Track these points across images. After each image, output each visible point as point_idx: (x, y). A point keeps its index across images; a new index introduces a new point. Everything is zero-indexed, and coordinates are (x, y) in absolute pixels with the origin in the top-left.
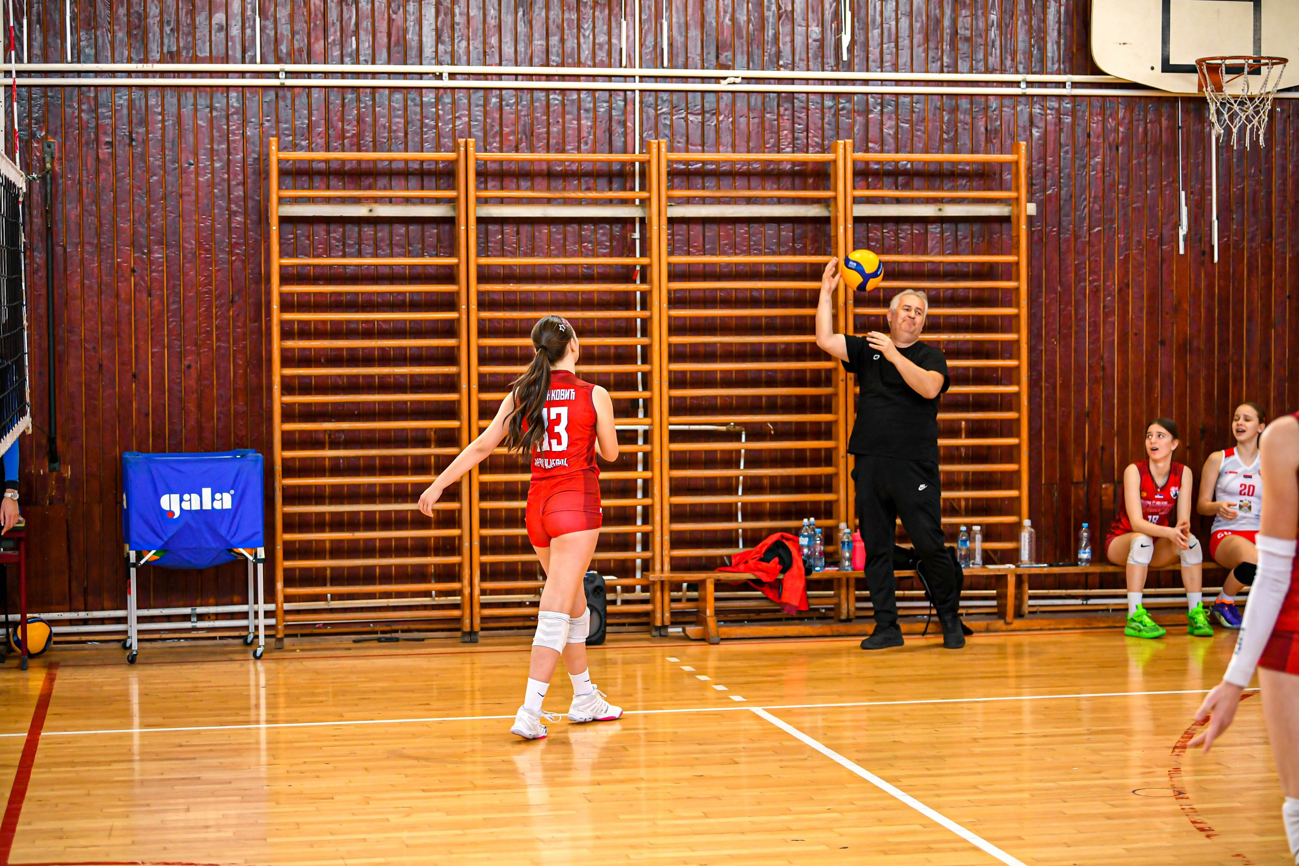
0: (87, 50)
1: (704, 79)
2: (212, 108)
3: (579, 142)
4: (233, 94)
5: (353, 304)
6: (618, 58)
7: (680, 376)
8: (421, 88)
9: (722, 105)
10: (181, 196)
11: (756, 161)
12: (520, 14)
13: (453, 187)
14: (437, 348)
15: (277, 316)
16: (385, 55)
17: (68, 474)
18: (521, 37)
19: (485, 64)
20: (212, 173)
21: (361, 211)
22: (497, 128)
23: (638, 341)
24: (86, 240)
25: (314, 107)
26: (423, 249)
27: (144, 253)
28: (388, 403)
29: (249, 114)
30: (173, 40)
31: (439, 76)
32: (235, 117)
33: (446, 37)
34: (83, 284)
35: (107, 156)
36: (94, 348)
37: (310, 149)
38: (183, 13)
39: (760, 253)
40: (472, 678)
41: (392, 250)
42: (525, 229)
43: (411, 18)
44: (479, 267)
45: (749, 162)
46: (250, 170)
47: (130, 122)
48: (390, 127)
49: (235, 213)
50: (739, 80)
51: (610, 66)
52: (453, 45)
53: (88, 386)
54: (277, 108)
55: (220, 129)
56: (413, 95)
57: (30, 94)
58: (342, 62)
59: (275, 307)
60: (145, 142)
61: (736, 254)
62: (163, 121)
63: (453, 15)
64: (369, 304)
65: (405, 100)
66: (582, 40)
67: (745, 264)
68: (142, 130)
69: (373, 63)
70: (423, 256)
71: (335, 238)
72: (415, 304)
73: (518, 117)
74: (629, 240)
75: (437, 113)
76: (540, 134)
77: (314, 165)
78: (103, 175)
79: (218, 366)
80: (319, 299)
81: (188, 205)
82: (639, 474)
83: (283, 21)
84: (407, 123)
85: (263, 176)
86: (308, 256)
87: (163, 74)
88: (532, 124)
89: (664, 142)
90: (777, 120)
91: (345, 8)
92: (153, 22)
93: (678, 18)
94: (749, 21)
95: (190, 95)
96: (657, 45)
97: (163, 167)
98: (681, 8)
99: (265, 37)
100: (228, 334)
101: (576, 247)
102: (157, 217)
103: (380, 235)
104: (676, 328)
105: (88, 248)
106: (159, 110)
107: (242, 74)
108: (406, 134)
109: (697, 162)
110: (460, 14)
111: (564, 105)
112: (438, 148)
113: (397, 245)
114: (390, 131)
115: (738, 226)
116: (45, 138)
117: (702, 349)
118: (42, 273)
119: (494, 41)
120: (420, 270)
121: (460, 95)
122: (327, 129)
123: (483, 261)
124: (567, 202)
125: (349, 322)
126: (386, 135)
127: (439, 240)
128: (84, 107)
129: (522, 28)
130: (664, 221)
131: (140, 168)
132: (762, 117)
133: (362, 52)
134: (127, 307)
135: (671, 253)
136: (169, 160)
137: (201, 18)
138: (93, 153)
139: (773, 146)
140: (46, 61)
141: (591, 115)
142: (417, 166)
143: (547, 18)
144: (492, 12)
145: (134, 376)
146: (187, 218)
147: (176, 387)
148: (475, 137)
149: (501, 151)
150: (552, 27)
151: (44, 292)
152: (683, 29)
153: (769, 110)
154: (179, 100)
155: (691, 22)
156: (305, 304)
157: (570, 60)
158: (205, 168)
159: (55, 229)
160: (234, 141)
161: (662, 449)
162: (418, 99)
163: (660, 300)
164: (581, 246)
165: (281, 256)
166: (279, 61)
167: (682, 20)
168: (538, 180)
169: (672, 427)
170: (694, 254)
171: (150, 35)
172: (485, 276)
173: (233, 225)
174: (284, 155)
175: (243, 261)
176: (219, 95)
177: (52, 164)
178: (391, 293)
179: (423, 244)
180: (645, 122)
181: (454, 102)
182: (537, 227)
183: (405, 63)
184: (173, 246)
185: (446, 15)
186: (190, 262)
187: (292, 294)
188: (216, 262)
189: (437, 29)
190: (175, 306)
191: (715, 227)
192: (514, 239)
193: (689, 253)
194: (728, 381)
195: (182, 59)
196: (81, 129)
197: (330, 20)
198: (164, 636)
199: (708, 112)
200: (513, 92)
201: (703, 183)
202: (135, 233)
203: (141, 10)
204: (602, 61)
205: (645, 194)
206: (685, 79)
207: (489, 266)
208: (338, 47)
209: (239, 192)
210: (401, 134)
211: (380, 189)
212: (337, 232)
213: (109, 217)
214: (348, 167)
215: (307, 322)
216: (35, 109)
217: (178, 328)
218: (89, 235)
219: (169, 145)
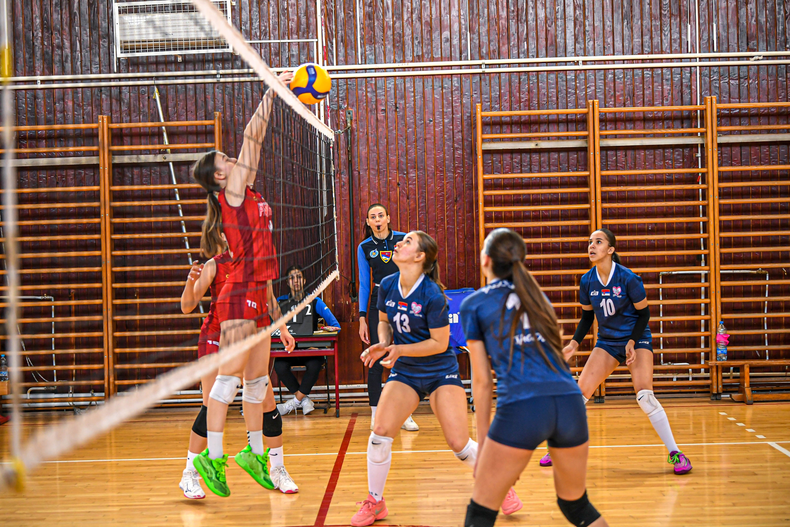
0: (370, 57)
1: (739, 58)
2: (443, 88)
3: (663, 99)
4: (455, 79)
5: (527, 201)
6: (686, 47)
7: (727, 240)
8: (566, 70)
9: (751, 73)
10: (425, 140)
11: (773, 107)
12: (625, 23)
13: (585, 129)
14: (578, 226)
15: (482, 209)
16: (544, 52)
18: (626, 38)
19: (604, 55)
20: (443, 126)
21: (531, 145)
22: (612, 93)
23: (701, 219)
24: (371, 167)
25: (502, 84)
26: (568, 167)
27: (404, 174)
28: (549, 259)
29: (464, 90)
30: (419, 48)
31: (577, 63)
32: (456, 92)
33: (580, 40)
34: (369, 193)
35: (382, 118)
37: (500, 109)
38: (425, 33)
39: (777, 164)
40: (601, 424)
41: (550, 167)
42: (630, 153)
43: (560, 29)
44: (602, 176)
45: (768, 108)
46: (465, 124)
47: (395, 98)
48: (548, 94)
49: (457, 149)
50: (761, 58)
51: (681, 52)
52: (585, 44)
54: (481, 86)
55: (447, 100)
56: (561, 75)
57: (338, 83)
58: (519, 57)
59: (481, 203)
60: (404, 109)
61: (761, 165)
62: (414, 96)
63: (585, 26)
64: (536, 201)
65: (557, 78)
66: (663, 37)
67: (767, 171)
68: (402, 102)
69: (537, 57)
70: (568, 171)
71: (516, 162)
72: (564, 200)
73: (625, 86)
74: (694, 158)
75: (576, 85)
76: (638, 95)
77: (503, 119)
78: (380, 129)
79: (448, 239)
80: (507, 198)
81: (430, 146)
82: (702, 300)
83: (484, 34)
84: (558, 92)
85: (473, 126)
86: (500, 173)
87: (414, 68)
88: (634, 89)
89: (714, 97)
90: (786, 81)
91: (520, 25)
92: (408, 39)
93: (723, 21)
94: (767, 21)
95: (430, 80)
96: (710, 38)
97: (415, 123)
98: (724, 15)
99: (473, 44)
100: (454, 220)
101: (662, 163)
102: (412, 152)
103: (542, 159)
104: (724, 211)
105: (372, 172)
106: (412, 90)
107: (460, 67)
108: (557, 98)
109: (736, 109)
110: (589, 25)
111: (653, 77)
112: (576, 107)
113: (553, 165)
114: (548, 97)
115: (762, 147)
116: (347, 108)
117: (741, 223)
118: (346, 187)
119: (609, 40)
120: (566, 179)
121: (589, 73)
122: (510, 97)
123: (605, 173)
124: (655, 136)
125: (525, 211)
126: (545, 99)
127: (578, 161)
128: (369, 90)
129: (626, 32)
130: (715, 146)
131: (401, 124)
132: (777, 80)
133: (530, 50)
134: (395, 206)
135: (720, 165)
136: (418, 119)
137: (436, 35)
138: (375, 116)
139: (784, 97)
140: (346, 63)
141: (670, 82)
142: (564, 117)
143: (642, 25)
144: (608, 23)
146: (429, 153)
148: (599, 98)
149: (615, 106)
150: (645, 30)
151: (347, 198)
152: (726, 28)
153: (780, 75)
154: (423, 84)
155: (730, 23)
156: (499, 202)
157: (656, 50)
158: (439, 122)
159: (353, 161)
160: (456, 106)
161: (716, 285)
162: (564, 77)
163: (714, 194)
164: (664, 163)
165: (484, 174)
166: (481, 58)
167: (725, 23)
168: (638, 123)
169: (721, 272)
170: (735, 165)
171: (406, 46)
172: (606, 182)
173: (456, 156)
174: (484, 114)
175: (462, 177)
176: (447, 79)
177: (351, 124)
178: (550, 194)
179: (568, 164)
180: (703, 86)
181: (586, 78)
182: (637, 152)
183: (556, 56)
184: (421, 169)
185: (580, 26)
186: (431, 178)
187: (491, 196)
188: (446, 178)
189: (575, 35)
190: (422, 205)
191: (748, 148)
192: (623, 159)
193: (732, 165)
194: (757, 242)
195: (425, 59)
196: (367, 102)
197: (511, 33)
199: (742, 78)
200: (622, 71)
201: (740, 122)
202: (399, 162)
203: (401, 32)
204: (676, 49)
205: (703, 130)
206: (727, 59)
207: (608, 176)
208: (516, 48)
209: (459, 136)
210: (555, 99)
211: (542, 132)
212: (517, 158)
213: (384, 154)
214: (523, 119)
215: (500, 212)
216: (341, 92)
217: (425, 217)
218: (373, 164)
219: (418, 110)
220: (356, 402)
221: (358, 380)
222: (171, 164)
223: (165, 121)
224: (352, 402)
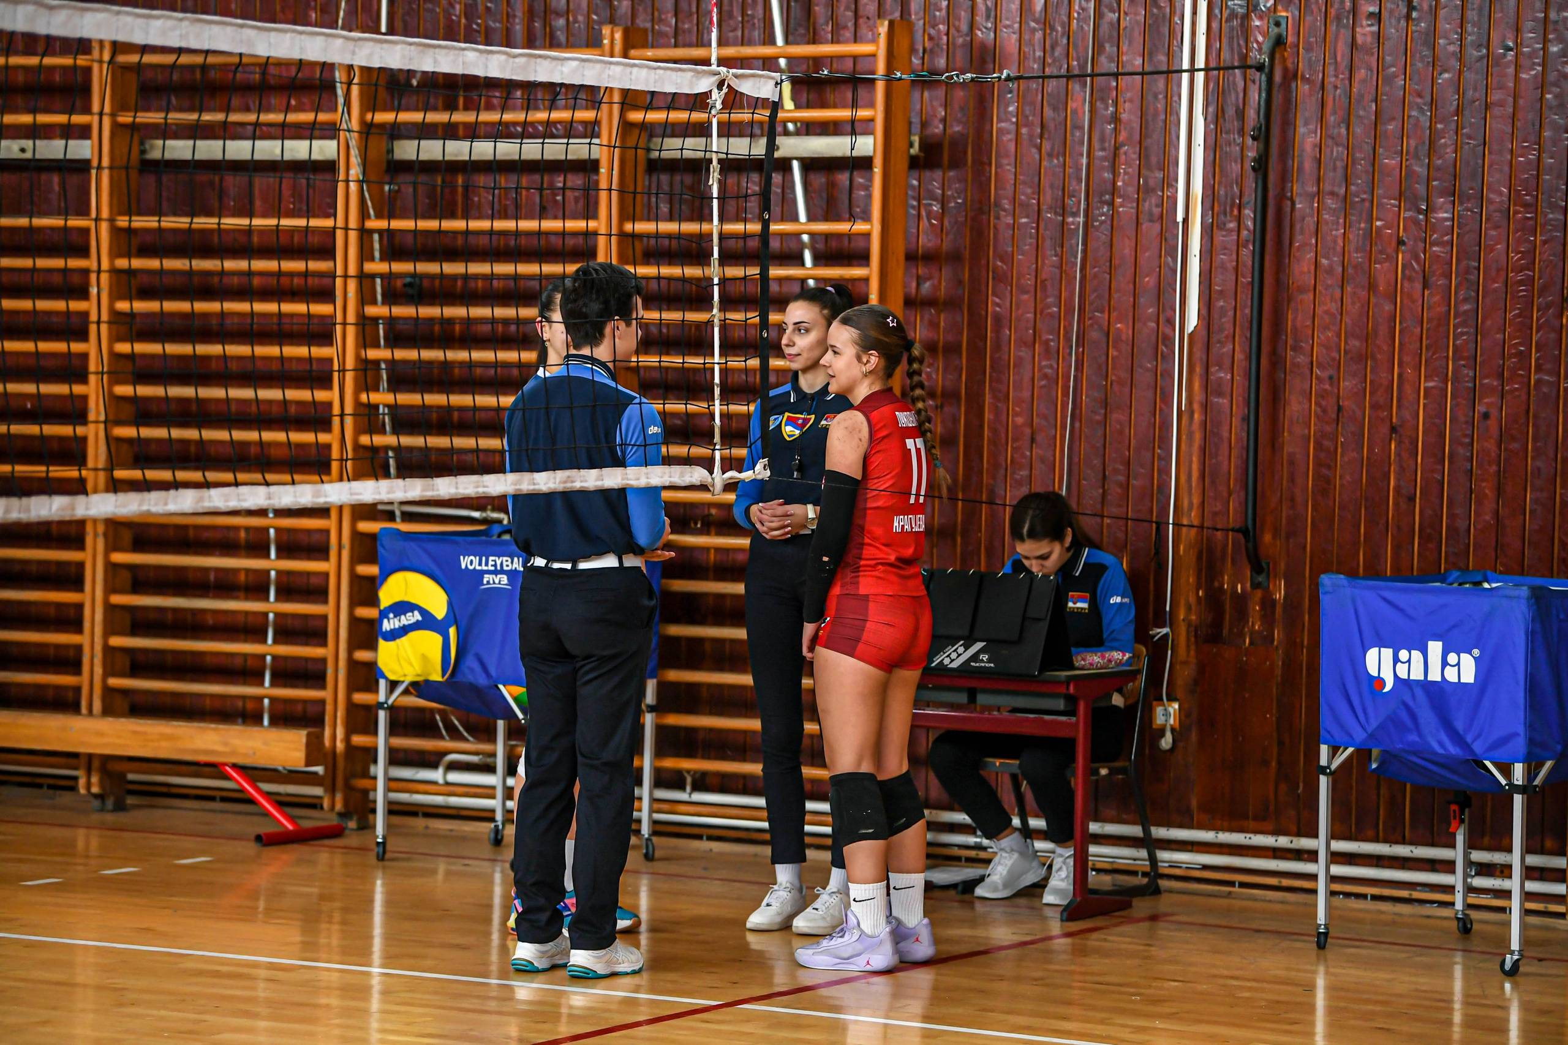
10: (1489, 106)
17: (1280, 595)
20: (1544, 65)
24: (1327, 187)
27: (1420, 211)
34: (1317, 266)
35: (1369, 39)
36: (1331, 378)
53: (1319, 446)
60: (1434, 10)
78: (1361, 73)
79: (1536, 416)
81: (1498, 125)
97: (1461, 54)
102: (1445, 145)
105: (1329, 202)
116: (1274, 9)
131: (1422, 59)
134: (1388, 307)
136: (1473, 42)
138: (1345, 34)
145: (1393, 429)
146: (1496, 147)
147: (1461, 450)
158: (1532, 54)
184: (1471, 198)
186: (1496, 227)
188: (1543, 226)
190: (1467, 307)
198: (1416, 895)
202: (1406, 177)
213: (1368, 149)
217: (1472, 345)
218: (1333, 180)
219: (1472, 15)
220: (1243, 885)
221: (1256, 818)
222: (795, 165)
223: (787, 42)
224: (1231, 884)
